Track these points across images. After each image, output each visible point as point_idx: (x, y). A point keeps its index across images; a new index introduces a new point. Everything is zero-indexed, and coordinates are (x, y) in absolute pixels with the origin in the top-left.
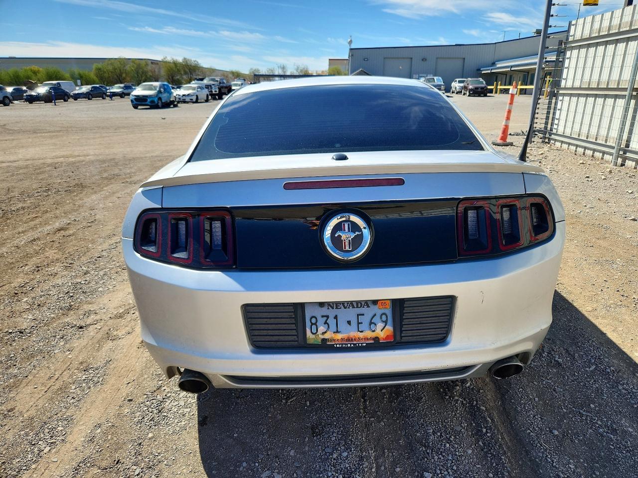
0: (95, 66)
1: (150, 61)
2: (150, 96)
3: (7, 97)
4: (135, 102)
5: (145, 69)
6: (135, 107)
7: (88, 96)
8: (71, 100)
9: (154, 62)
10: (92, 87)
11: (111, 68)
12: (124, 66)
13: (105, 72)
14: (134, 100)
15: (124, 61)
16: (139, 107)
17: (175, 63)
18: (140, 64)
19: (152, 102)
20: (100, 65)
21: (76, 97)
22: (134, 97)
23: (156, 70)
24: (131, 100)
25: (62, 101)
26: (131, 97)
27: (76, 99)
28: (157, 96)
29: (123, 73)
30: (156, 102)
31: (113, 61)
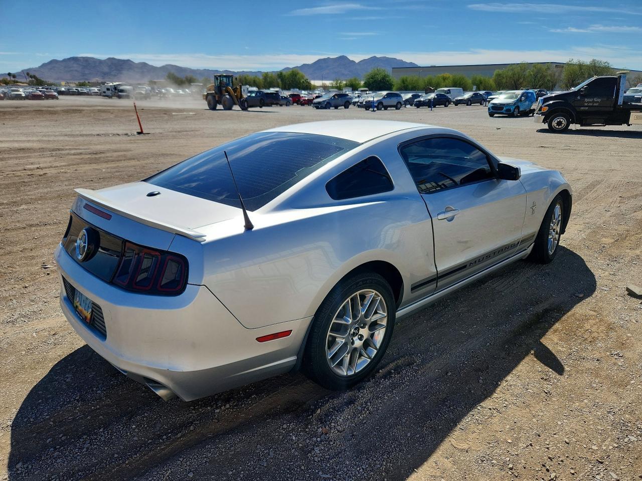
0: (496, 72)
1: (555, 65)
2: (507, 104)
3: (400, 103)
4: (491, 110)
5: (545, 74)
6: (491, 115)
7: (468, 102)
8: (452, 105)
9: (559, 65)
10: (474, 94)
11: (511, 74)
12: (524, 71)
13: (504, 78)
14: (491, 108)
15: (524, 66)
16: (496, 115)
17: (581, 66)
18: (540, 69)
19: (509, 110)
20: (500, 72)
21: (457, 103)
22: (491, 105)
23: (557, 74)
24: (489, 108)
25: (443, 106)
26: (490, 105)
27: (456, 105)
28: (515, 104)
29: (521, 78)
30: (512, 111)
31: (514, 66)
